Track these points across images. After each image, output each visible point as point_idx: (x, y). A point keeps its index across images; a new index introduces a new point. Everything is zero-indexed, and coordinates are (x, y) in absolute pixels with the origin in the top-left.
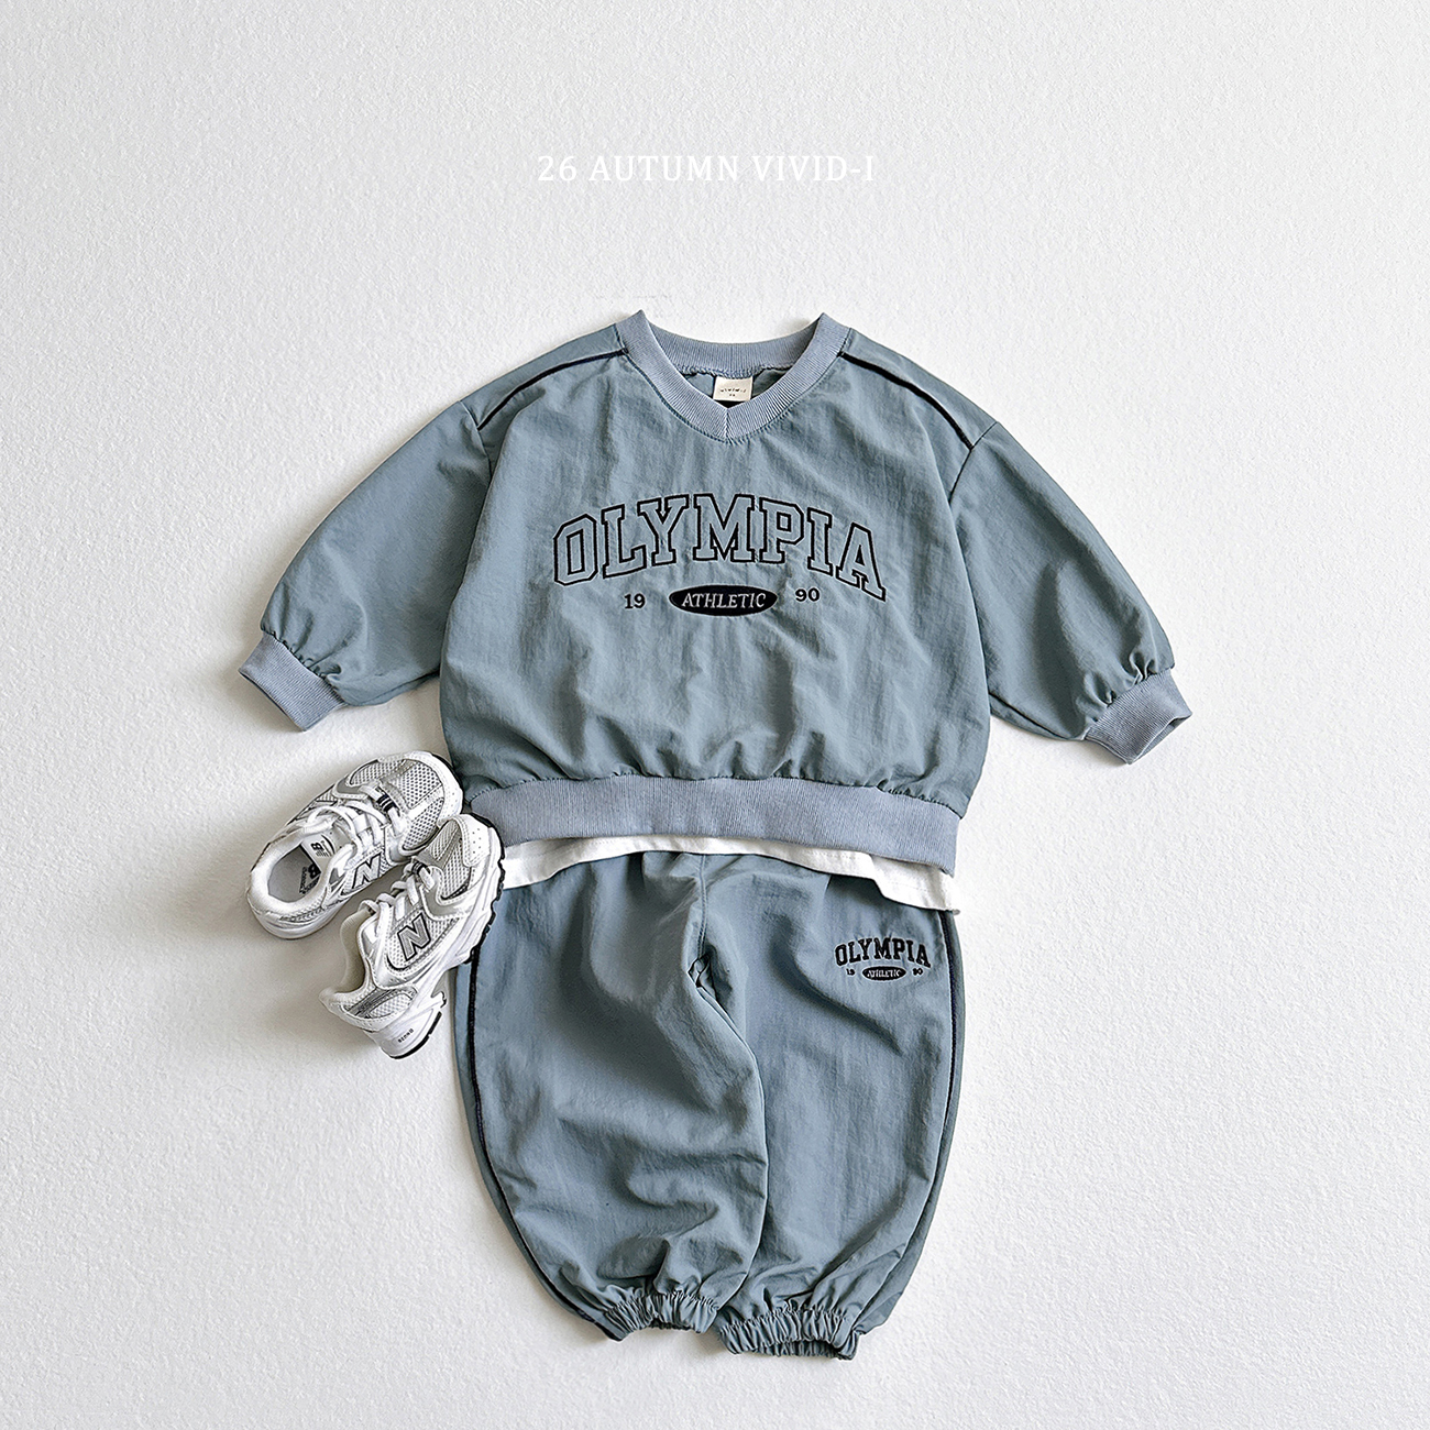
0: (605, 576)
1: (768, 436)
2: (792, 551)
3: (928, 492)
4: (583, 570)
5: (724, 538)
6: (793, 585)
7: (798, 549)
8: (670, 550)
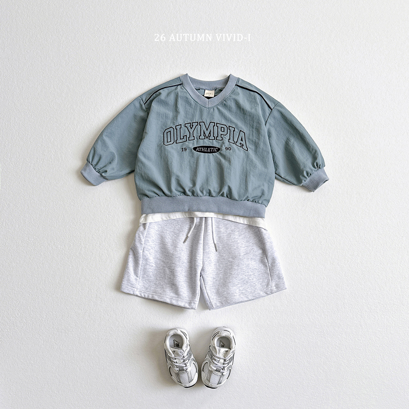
0: (176, 143)
1: (219, 107)
2: (224, 137)
3: (260, 122)
4: (171, 141)
5: (207, 133)
6: (225, 146)
7: (226, 137)
8: (193, 136)
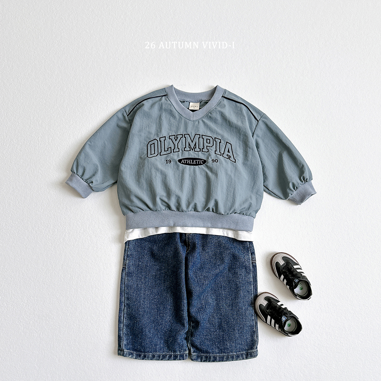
0: (160, 155)
1: (204, 119)
2: (211, 149)
4: (155, 153)
5: (192, 145)
6: (211, 158)
8: (178, 148)
